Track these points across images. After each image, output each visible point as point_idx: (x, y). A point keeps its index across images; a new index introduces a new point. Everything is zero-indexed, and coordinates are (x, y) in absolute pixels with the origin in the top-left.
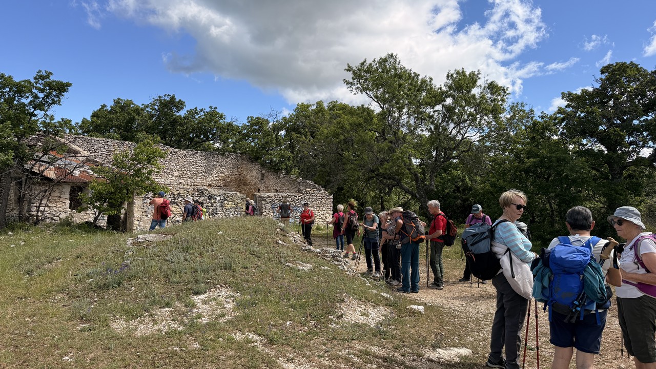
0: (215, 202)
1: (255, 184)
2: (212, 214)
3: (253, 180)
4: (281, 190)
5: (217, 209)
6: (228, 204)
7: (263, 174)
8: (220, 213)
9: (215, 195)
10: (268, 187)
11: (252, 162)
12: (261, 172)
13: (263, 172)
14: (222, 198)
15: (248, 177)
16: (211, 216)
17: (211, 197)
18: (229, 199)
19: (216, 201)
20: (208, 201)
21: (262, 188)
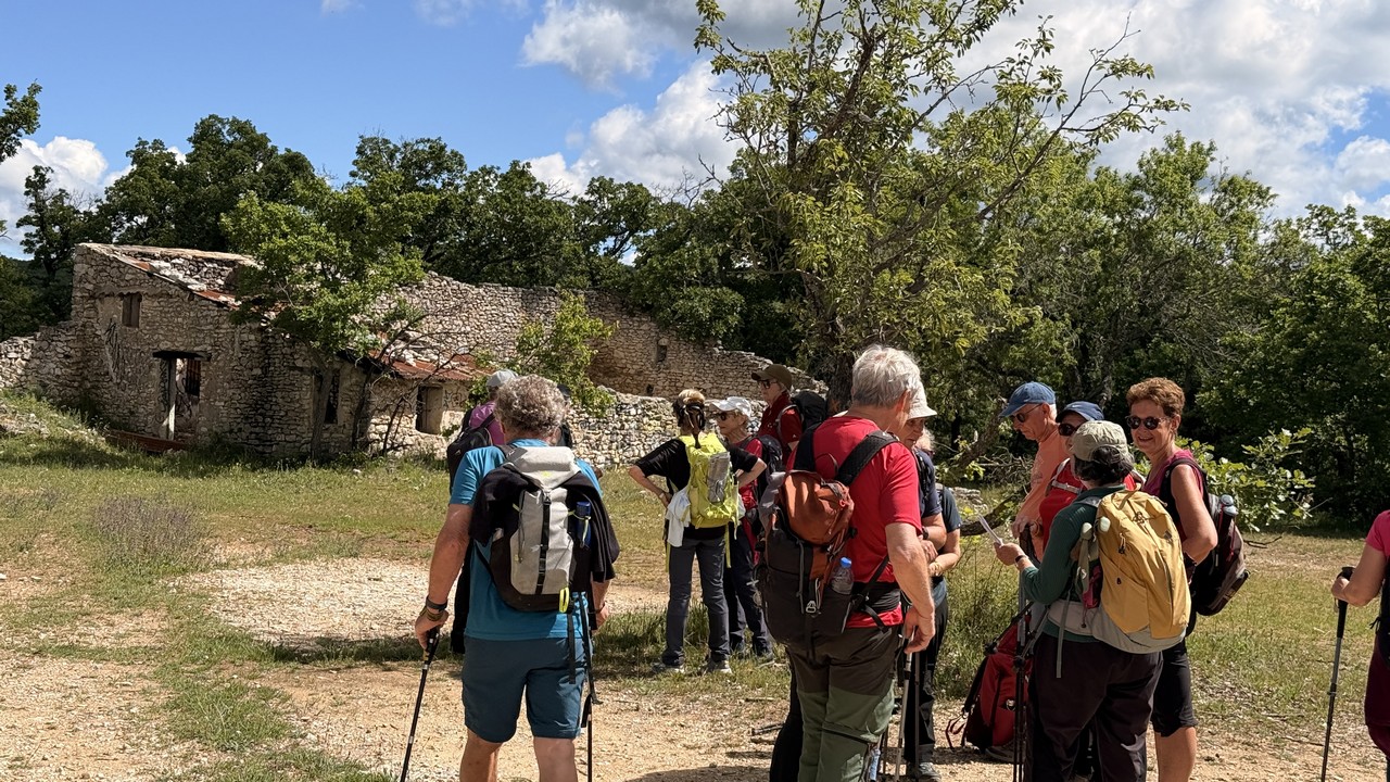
0: (627, 421)
1: (639, 373)
2: (622, 446)
3: (634, 363)
4: (714, 391)
5: (630, 435)
6: (650, 425)
7: (665, 348)
8: (635, 443)
9: (627, 404)
10: (677, 381)
11: (631, 314)
12: (658, 341)
13: (664, 342)
14: (639, 411)
15: (619, 354)
16: (621, 451)
17: (622, 409)
18: (650, 413)
19: (630, 418)
20: (616, 416)
21: (660, 383)
